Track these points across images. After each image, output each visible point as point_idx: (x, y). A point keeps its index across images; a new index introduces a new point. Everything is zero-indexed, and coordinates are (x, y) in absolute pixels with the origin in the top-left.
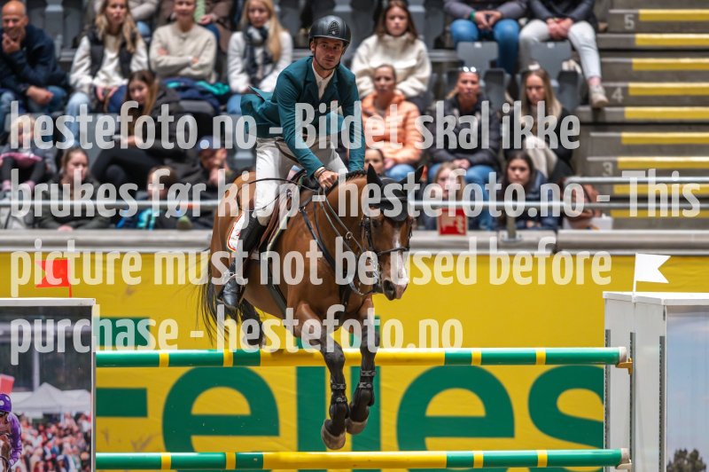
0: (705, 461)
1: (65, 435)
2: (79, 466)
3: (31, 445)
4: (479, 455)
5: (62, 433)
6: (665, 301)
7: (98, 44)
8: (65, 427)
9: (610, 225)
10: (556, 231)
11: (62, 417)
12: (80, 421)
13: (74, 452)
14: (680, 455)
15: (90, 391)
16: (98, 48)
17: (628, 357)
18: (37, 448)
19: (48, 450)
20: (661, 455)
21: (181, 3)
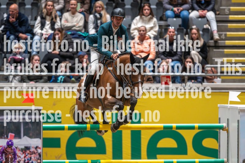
3: (20, 157)
4: (175, 161)
5: (31, 153)
6: (240, 108)
7: (43, 19)
8: (32, 151)
9: (220, 81)
10: (202, 84)
11: (31, 148)
12: (37, 149)
13: (35, 160)
14: (244, 161)
15: (40, 138)
16: (43, 20)
17: (227, 127)
18: (22, 158)
19: (26, 159)
20: (238, 161)
21: (72, 5)
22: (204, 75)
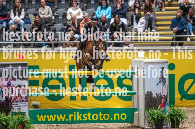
0: (153, 93)
6: (144, 61)
9: (133, 46)
10: (122, 47)
11: (22, 86)
12: (25, 87)
14: (148, 92)
15: (27, 80)
16: (15, 11)
17: (137, 72)
20: (144, 92)
21: (42, 2)
22: (123, 42)
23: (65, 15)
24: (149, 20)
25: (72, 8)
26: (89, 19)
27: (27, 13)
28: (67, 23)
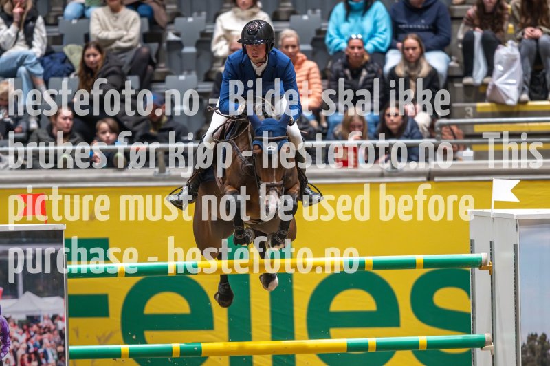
1: (45, 333)
2: (56, 357)
3: (17, 341)
4: (372, 341)
5: (42, 331)
6: (518, 216)
8: (44, 326)
9: (472, 157)
11: (42, 319)
12: (56, 321)
13: (52, 346)
14: (532, 337)
15: (63, 297)
17: (489, 261)
18: (22, 343)
19: (31, 345)
20: (517, 338)
22: (434, 143)
23: (205, 41)
24: (533, 57)
25: (235, 12)
26: (300, 55)
27: (57, 34)
28: (214, 69)
